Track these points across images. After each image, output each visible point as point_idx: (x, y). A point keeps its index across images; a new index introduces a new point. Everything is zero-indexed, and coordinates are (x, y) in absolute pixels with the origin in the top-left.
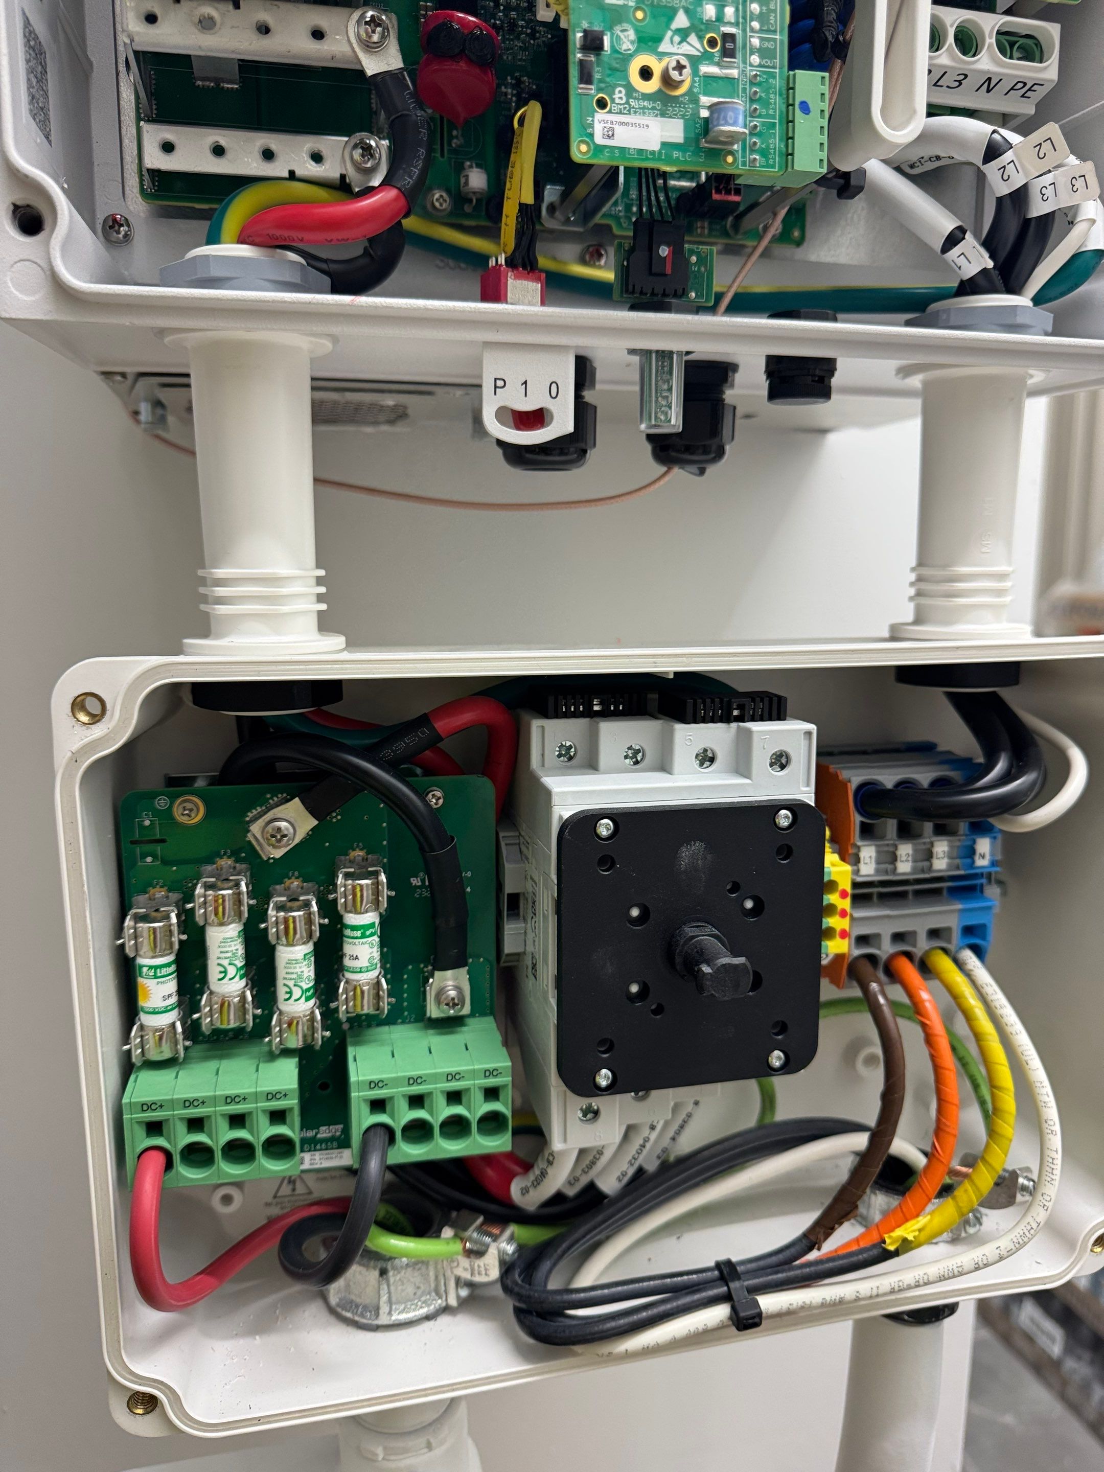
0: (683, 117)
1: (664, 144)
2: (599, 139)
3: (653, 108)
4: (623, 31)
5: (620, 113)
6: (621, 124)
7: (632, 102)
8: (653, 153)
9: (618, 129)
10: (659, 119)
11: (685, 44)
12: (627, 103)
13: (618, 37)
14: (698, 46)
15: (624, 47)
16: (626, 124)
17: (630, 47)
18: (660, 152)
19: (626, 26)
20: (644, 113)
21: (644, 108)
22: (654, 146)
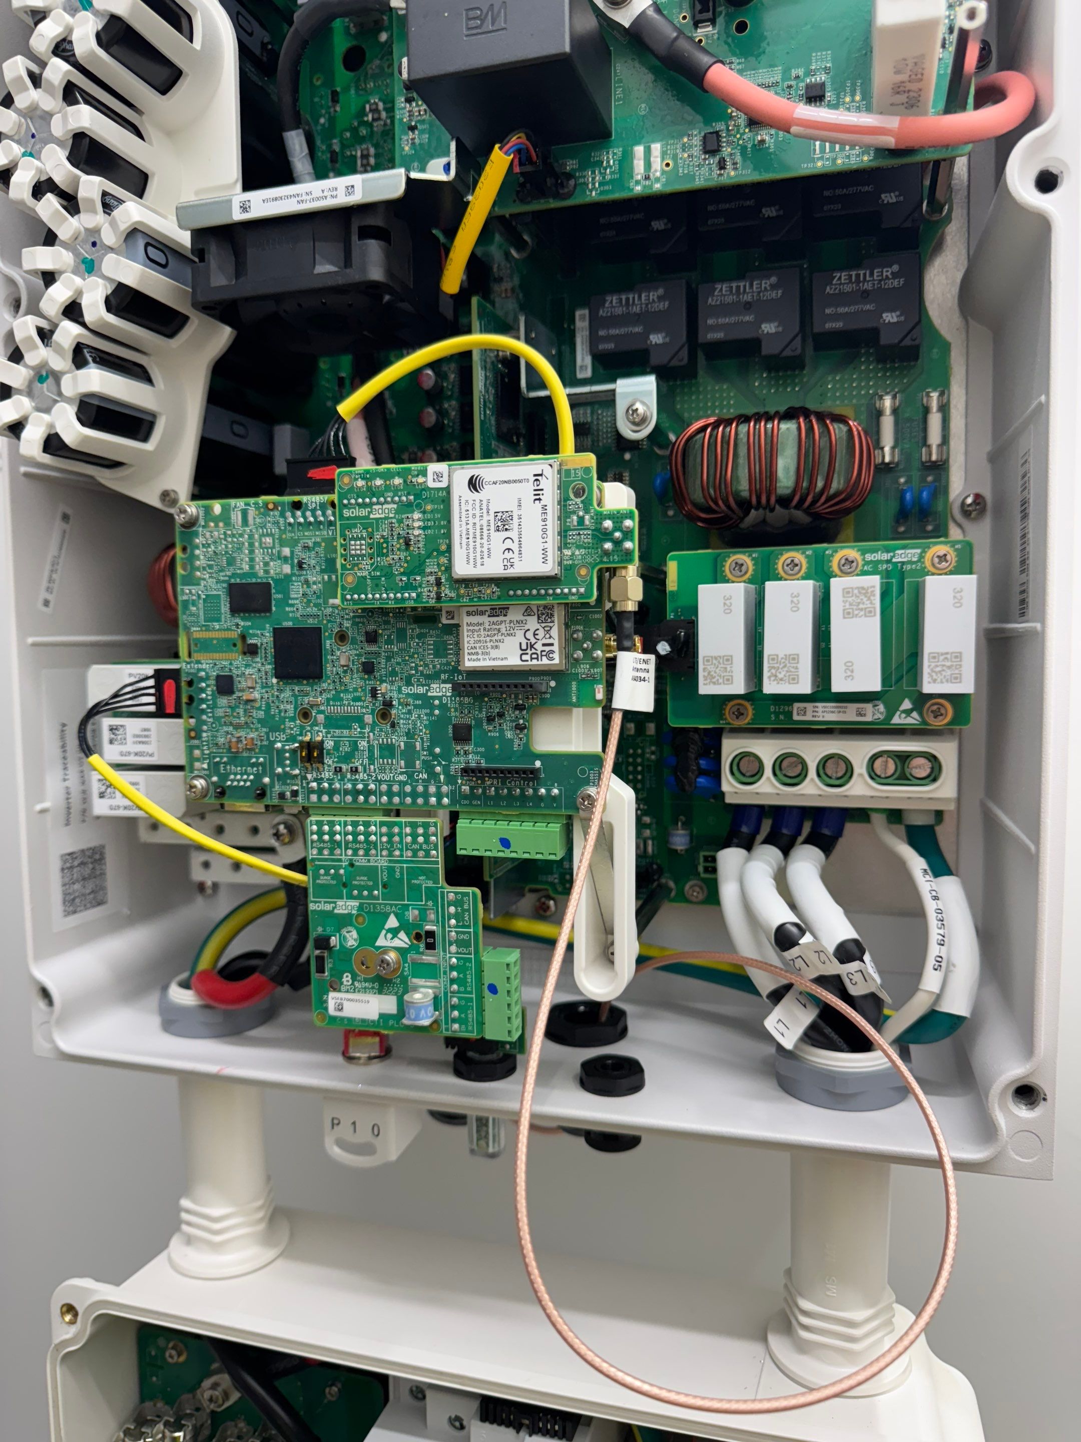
0: (396, 994)
1: (382, 1016)
2: (332, 1011)
3: (373, 988)
4: (348, 932)
5: (347, 992)
6: (349, 1000)
7: (356, 984)
8: (373, 1021)
9: (346, 1005)
10: (377, 995)
11: (396, 939)
12: (353, 984)
13: (345, 937)
14: (407, 940)
15: (350, 944)
16: (352, 1000)
17: (354, 943)
18: (379, 1021)
19: (350, 928)
20: (365, 992)
21: (365, 988)
22: (374, 1016)
